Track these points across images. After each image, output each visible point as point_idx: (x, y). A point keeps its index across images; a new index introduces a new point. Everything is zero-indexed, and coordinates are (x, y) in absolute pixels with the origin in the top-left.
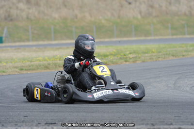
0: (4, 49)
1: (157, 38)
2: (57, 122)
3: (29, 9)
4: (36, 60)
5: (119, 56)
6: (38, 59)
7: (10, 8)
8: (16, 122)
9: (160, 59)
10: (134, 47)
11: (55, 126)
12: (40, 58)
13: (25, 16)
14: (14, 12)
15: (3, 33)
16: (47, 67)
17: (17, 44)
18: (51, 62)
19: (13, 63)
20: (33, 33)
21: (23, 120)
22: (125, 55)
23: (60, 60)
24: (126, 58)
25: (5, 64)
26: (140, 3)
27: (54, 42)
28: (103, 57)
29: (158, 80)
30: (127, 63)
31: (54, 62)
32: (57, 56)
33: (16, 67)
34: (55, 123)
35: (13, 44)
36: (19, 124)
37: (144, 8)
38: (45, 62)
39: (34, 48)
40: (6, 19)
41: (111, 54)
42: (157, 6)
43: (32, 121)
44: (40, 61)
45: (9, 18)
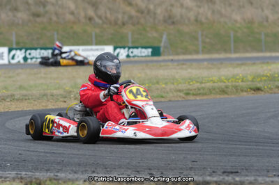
0: (162, 64)
2: (239, 171)
3: (199, 7)
4: (208, 81)
6: (211, 79)
7: (172, 5)
11: (238, 176)
12: (214, 78)
13: (193, 18)
14: (177, 11)
15: (160, 42)
16: (223, 91)
17: (181, 57)
18: (229, 84)
20: (204, 42)
21: (190, 166)
23: (242, 81)
25: (164, 86)
27: (234, 56)
31: (234, 84)
32: (238, 75)
33: (180, 91)
34: (237, 172)
35: (176, 58)
38: (221, 84)
39: (206, 63)
40: (165, 21)
43: (204, 168)
44: (214, 82)
45: (170, 20)
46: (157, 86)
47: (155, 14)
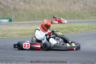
1: (88, 20)
3: (25, 5)
5: (69, 29)
6: (29, 30)
7: (16, 4)
8: (17, 61)
9: (89, 31)
10: (77, 25)
12: (30, 30)
13: (23, 9)
14: (18, 7)
15: (12, 17)
16: (33, 34)
17: (19, 22)
19: (17, 32)
20: (27, 17)
22: (72, 29)
24: (73, 30)
25: (13, 32)
26: (80, 3)
27: (37, 22)
28: (61, 30)
29: (88, 41)
30: (73, 33)
33: (18, 34)
35: (17, 23)
36: (18, 62)
37: (82, 5)
38: (32, 32)
39: (27, 25)
40: (13, 10)
41: (65, 28)
42: (88, 4)
45: (15, 9)
46: (10, 32)
47: (10, 7)
